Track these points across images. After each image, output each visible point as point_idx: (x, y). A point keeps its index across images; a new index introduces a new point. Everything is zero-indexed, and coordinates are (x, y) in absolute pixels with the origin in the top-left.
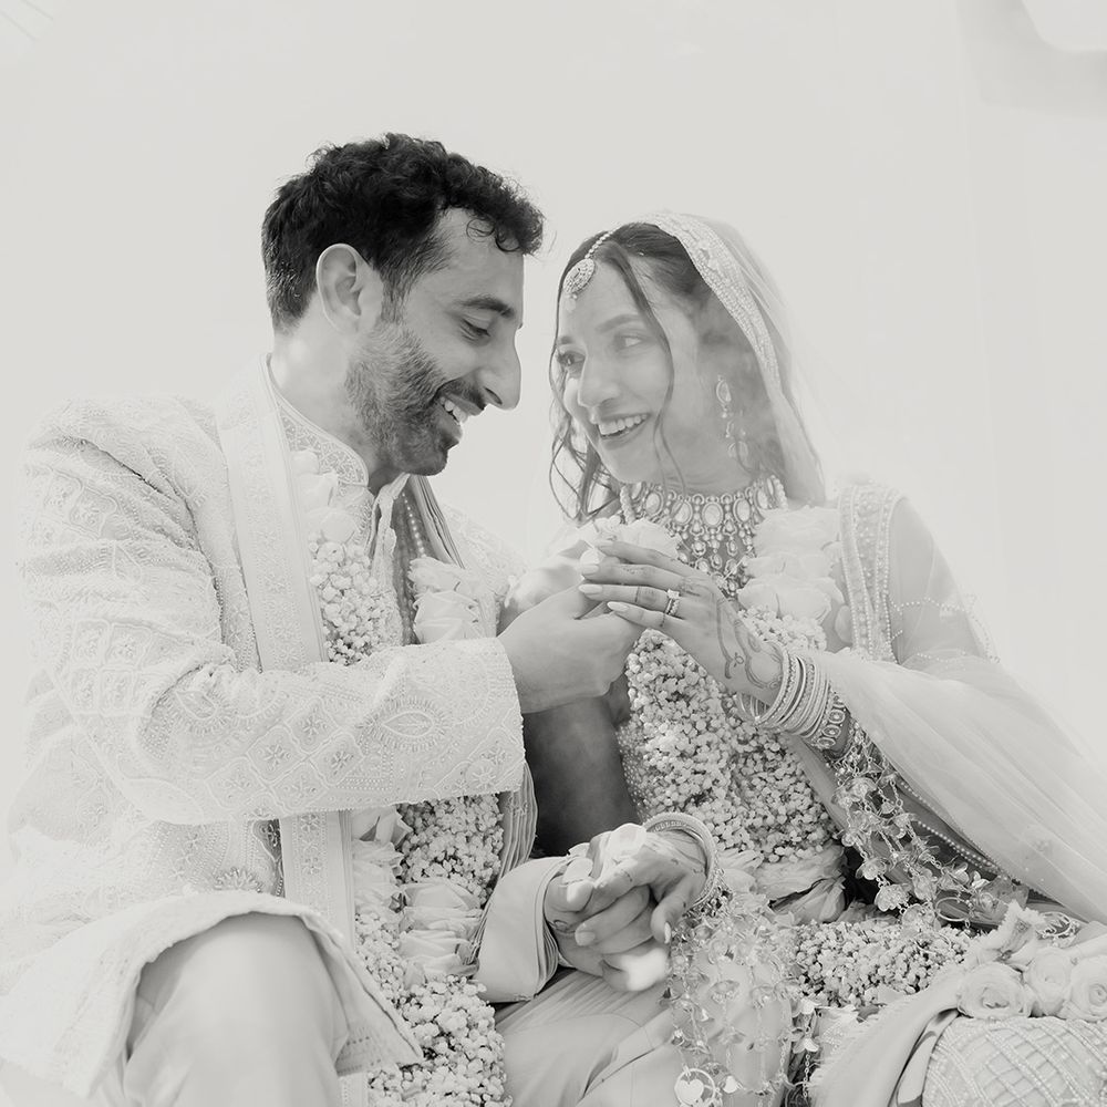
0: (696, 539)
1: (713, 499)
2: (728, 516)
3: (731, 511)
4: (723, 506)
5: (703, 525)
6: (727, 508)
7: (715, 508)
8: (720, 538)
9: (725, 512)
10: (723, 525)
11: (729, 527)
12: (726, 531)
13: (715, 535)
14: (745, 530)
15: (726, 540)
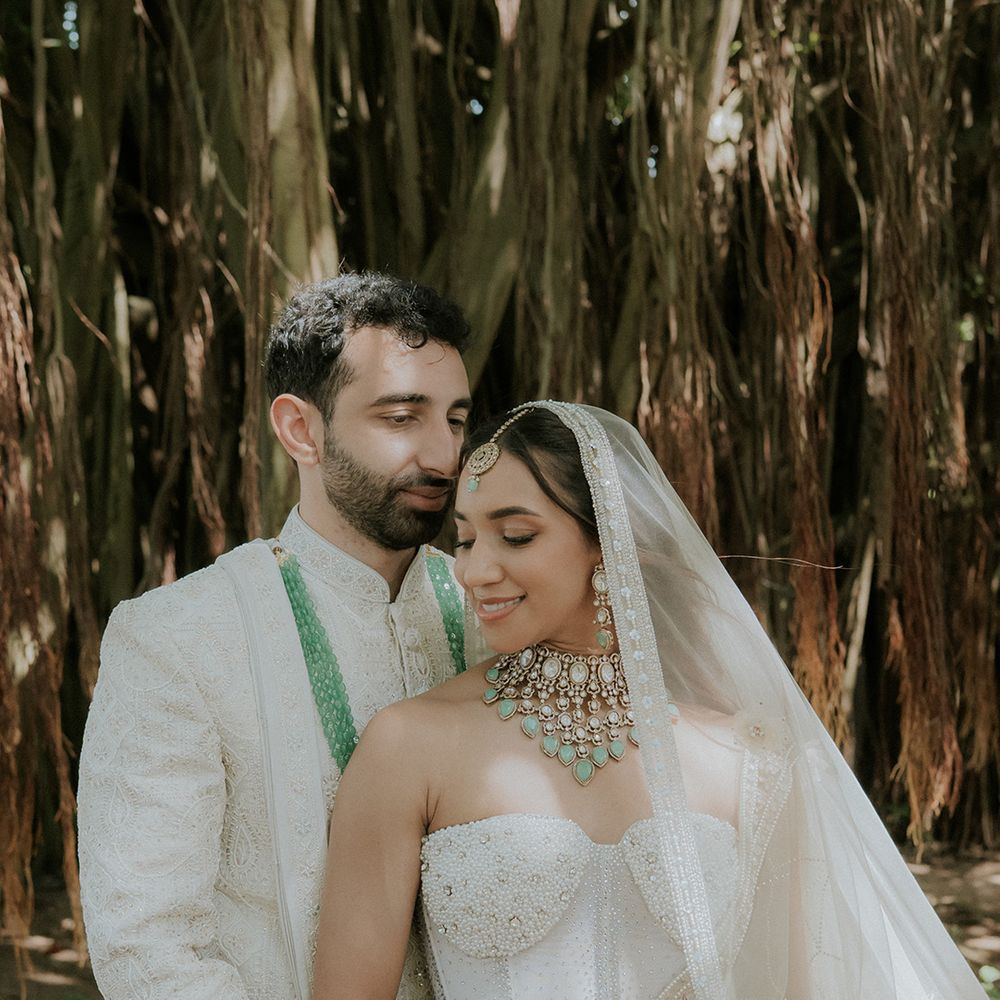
0: (562, 694)
1: (581, 659)
2: (593, 676)
3: (596, 672)
4: (589, 667)
6: (593, 669)
7: (582, 668)
9: (590, 672)
10: (587, 684)
11: (593, 687)
12: (590, 689)
14: (608, 691)
15: (589, 698)
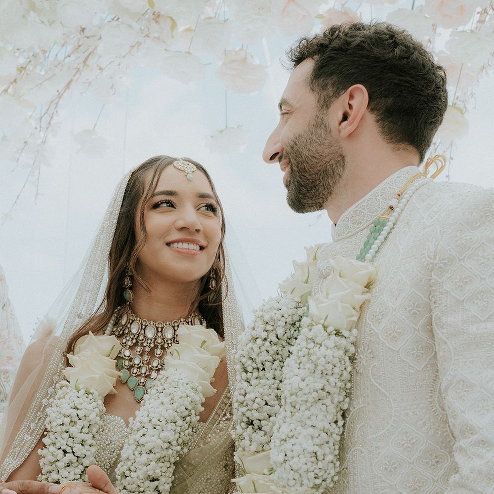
0: (139, 344)
1: (152, 323)
2: (159, 334)
3: (161, 332)
4: (157, 328)
5: (145, 337)
6: (160, 330)
7: (153, 328)
8: (152, 345)
9: (158, 331)
10: (156, 339)
11: (159, 341)
12: (157, 342)
13: (150, 343)
14: (168, 344)
15: (156, 347)
